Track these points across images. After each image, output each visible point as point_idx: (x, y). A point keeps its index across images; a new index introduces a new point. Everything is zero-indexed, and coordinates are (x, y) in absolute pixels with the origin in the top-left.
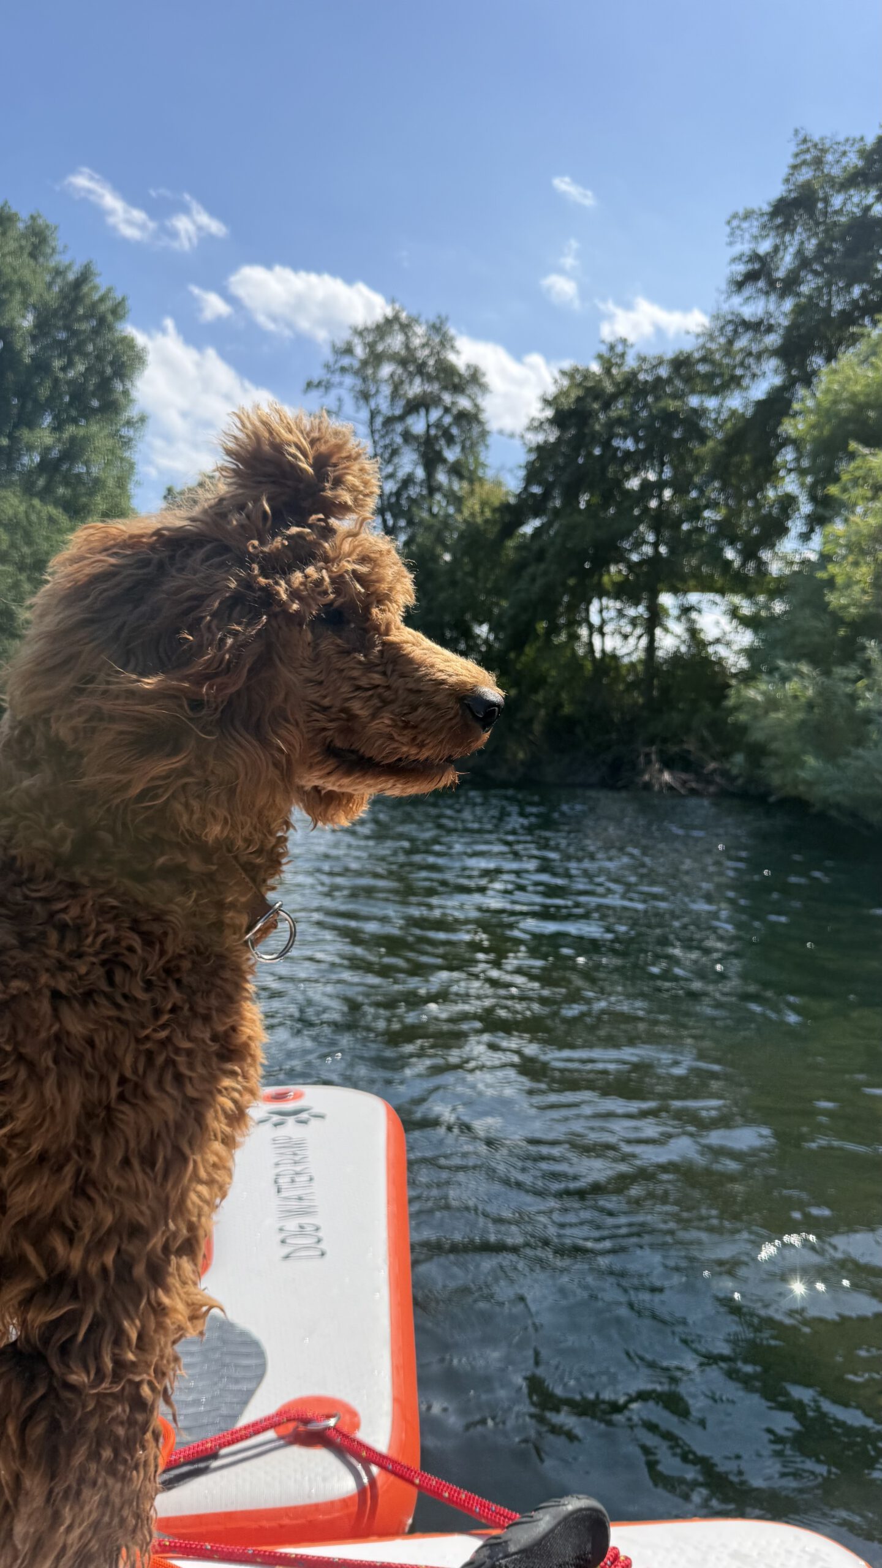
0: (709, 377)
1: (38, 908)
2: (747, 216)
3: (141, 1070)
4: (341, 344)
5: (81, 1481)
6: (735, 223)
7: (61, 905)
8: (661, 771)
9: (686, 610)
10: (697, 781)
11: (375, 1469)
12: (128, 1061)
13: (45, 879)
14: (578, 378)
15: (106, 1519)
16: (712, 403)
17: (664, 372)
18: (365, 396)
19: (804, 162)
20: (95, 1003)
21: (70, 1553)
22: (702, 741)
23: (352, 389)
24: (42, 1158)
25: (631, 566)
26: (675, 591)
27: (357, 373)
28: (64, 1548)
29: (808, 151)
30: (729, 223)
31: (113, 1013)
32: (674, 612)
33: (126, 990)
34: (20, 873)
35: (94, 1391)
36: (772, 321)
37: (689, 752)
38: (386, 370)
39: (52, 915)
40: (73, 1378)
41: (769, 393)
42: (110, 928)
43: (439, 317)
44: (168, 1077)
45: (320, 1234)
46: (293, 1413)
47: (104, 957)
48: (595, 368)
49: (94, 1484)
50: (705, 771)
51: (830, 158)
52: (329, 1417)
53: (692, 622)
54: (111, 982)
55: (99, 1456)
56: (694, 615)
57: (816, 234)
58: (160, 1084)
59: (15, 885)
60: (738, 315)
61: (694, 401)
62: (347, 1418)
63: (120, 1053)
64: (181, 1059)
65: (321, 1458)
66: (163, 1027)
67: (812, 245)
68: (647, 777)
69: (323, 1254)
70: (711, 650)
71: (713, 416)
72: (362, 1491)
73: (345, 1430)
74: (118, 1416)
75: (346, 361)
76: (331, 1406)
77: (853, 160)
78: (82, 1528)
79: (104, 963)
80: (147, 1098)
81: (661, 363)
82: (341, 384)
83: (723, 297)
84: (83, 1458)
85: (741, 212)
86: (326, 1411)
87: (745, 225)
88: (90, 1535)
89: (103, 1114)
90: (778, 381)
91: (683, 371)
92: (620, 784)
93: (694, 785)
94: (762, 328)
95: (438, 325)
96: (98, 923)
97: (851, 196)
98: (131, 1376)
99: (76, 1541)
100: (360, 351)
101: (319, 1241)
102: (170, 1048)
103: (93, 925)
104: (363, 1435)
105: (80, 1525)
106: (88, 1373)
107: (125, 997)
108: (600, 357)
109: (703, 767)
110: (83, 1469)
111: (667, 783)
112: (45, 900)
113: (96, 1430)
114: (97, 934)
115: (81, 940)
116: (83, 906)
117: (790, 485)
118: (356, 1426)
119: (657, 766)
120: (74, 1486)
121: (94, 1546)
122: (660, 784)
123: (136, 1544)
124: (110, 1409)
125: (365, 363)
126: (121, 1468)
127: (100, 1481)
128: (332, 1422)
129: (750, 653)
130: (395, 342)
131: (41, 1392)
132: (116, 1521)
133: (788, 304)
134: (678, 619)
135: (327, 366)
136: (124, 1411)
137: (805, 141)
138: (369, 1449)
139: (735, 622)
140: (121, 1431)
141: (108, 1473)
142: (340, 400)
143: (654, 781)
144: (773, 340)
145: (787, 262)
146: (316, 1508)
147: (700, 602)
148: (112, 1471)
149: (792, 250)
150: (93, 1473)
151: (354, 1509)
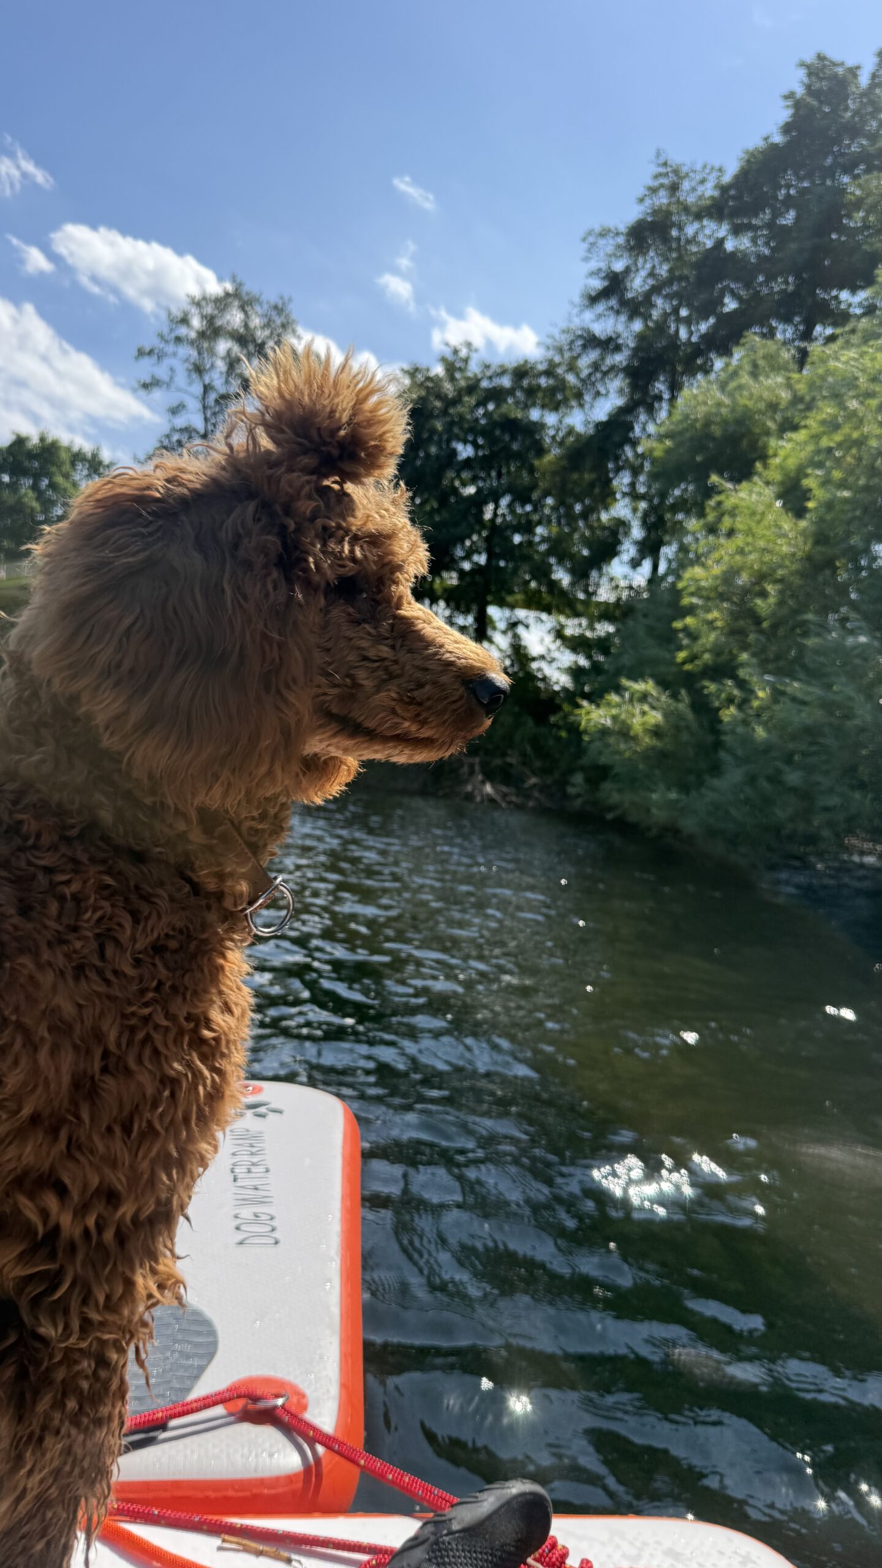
0: (552, 391)
1: (41, 876)
2: (604, 233)
3: (124, 1046)
4: (177, 313)
5: (44, 1428)
6: (591, 239)
7: (64, 878)
8: (483, 782)
9: (513, 625)
10: (517, 795)
11: (320, 1449)
12: (113, 1036)
13: (49, 849)
14: (420, 377)
15: (67, 1468)
16: (551, 419)
17: (506, 382)
18: (199, 369)
19: (662, 186)
20: (86, 977)
21: (30, 1496)
22: (524, 755)
23: (187, 360)
24: (35, 1119)
25: (462, 574)
26: (501, 603)
27: (192, 343)
28: (24, 1491)
29: (666, 175)
30: (584, 240)
31: (101, 988)
32: (502, 625)
33: (117, 967)
34: (26, 838)
35: (63, 1345)
36: (620, 341)
37: (511, 765)
38: (223, 346)
39: (53, 885)
40: (42, 1331)
41: (610, 415)
42: (106, 904)
43: (281, 298)
44: (147, 1052)
45: (274, 1223)
46: (243, 1390)
47: (97, 931)
48: (439, 370)
49: (58, 1432)
50: (526, 785)
51: (686, 185)
52: (277, 1396)
53: (516, 636)
54: (102, 956)
55: (64, 1405)
56: (521, 630)
57: (667, 260)
58: (140, 1061)
59: (20, 849)
60: (588, 331)
61: (535, 414)
62: (295, 1400)
63: (105, 1028)
64: (157, 1037)
65: (269, 1434)
66: (146, 1005)
67: (663, 270)
68: (469, 788)
69: (277, 1243)
70: (534, 665)
71: (552, 432)
72: (307, 1470)
73: (293, 1409)
74: (83, 1371)
75: (183, 331)
76: (280, 1387)
77: (709, 191)
78: (42, 1475)
79: (98, 936)
80: (128, 1072)
81: (503, 372)
82: (175, 354)
83: (575, 311)
84: (47, 1407)
85: (598, 229)
86: (274, 1391)
87: (602, 242)
88: (51, 1481)
89: (88, 1085)
90: (620, 402)
91: (525, 383)
92: (440, 793)
93: (514, 799)
94: (611, 347)
95: (280, 306)
96: (96, 899)
97: (703, 227)
98: (99, 1334)
99: (36, 1486)
100: (196, 322)
101: (273, 1230)
102: (151, 1025)
103: (92, 900)
104: (309, 1416)
105: (40, 1471)
106: (55, 1326)
107: (115, 972)
108: (444, 360)
109: (523, 781)
110: (47, 1417)
111: (488, 795)
112: (48, 870)
113: (63, 1381)
114: (95, 910)
115: (79, 913)
116: (85, 882)
117: (621, 509)
118: (304, 1408)
119: (480, 777)
120: (38, 1431)
121: (54, 1492)
122: (482, 796)
123: (95, 1496)
124: (76, 1362)
125: (202, 335)
126: (85, 1420)
127: (63, 1431)
128: (280, 1402)
129: (576, 672)
130: (235, 318)
131: (12, 1340)
132: (77, 1471)
133: (638, 326)
134: (504, 632)
135: (161, 336)
136: (89, 1366)
137: (665, 164)
138: (315, 1429)
139: (559, 642)
140: (85, 1385)
141: (71, 1423)
142: (172, 370)
143: (476, 792)
144: (619, 359)
145: (638, 284)
146: (262, 1482)
147: (527, 617)
148: (75, 1421)
149: (643, 273)
150: (56, 1422)
151: (300, 1485)
